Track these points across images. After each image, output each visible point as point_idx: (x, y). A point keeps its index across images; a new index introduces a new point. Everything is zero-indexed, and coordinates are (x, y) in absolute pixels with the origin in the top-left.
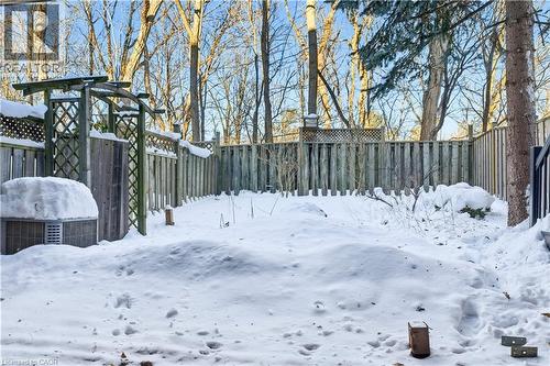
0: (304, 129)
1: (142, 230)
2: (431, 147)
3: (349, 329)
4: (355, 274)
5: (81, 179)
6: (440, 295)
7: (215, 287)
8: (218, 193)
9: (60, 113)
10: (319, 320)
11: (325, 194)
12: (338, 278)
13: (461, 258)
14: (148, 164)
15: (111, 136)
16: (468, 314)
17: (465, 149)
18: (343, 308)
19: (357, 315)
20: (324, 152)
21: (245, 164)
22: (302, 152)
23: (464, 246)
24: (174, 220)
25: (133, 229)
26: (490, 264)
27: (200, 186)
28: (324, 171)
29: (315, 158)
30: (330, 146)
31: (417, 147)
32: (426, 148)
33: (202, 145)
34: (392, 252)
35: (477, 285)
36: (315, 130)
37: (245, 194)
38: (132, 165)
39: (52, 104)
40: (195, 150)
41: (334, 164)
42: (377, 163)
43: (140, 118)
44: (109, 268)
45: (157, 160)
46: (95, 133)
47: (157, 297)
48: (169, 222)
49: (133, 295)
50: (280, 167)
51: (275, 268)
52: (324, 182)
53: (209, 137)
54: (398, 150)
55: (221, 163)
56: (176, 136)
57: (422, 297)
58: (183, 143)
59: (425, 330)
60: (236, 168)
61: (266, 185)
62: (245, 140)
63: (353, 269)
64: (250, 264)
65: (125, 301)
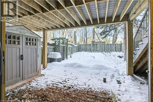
0: (92, 42)
1: (67, 59)
2: (114, 45)
3: (95, 77)
4: (97, 69)
5: (59, 52)
6: (109, 73)
7: (77, 70)
8: (78, 52)
9: (56, 43)
10: (91, 76)
11: (95, 52)
12: (95, 69)
13: (114, 67)
14: (68, 48)
15: (63, 45)
16: (113, 76)
17: (120, 45)
18: (95, 74)
19: (97, 75)
20: (95, 45)
21: (83, 47)
22: (92, 45)
23: (116, 64)
24: (72, 57)
25: (66, 58)
26: (118, 68)
27: (75, 51)
28: (95, 48)
29: (94, 46)
30: (96, 44)
31: (111, 45)
32: (113, 45)
33: (76, 44)
34: (103, 66)
35: (115, 72)
36: (94, 42)
37: (82, 52)
38: (66, 49)
39: (55, 41)
40: (75, 45)
41: (97, 47)
42: (104, 47)
43: (67, 42)
44: (63, 66)
45: (69, 47)
46: (61, 45)
47: (69, 71)
48: (71, 57)
49: (66, 70)
50: (88, 48)
51: (86, 67)
52: (95, 50)
53: (77, 43)
54: (108, 45)
55: (79, 47)
56: (72, 44)
57: (106, 73)
58: (73, 45)
59: (106, 79)
60: (81, 48)
61: (86, 50)
62: (83, 43)
63: (97, 68)
64: (82, 67)
65: (65, 71)
